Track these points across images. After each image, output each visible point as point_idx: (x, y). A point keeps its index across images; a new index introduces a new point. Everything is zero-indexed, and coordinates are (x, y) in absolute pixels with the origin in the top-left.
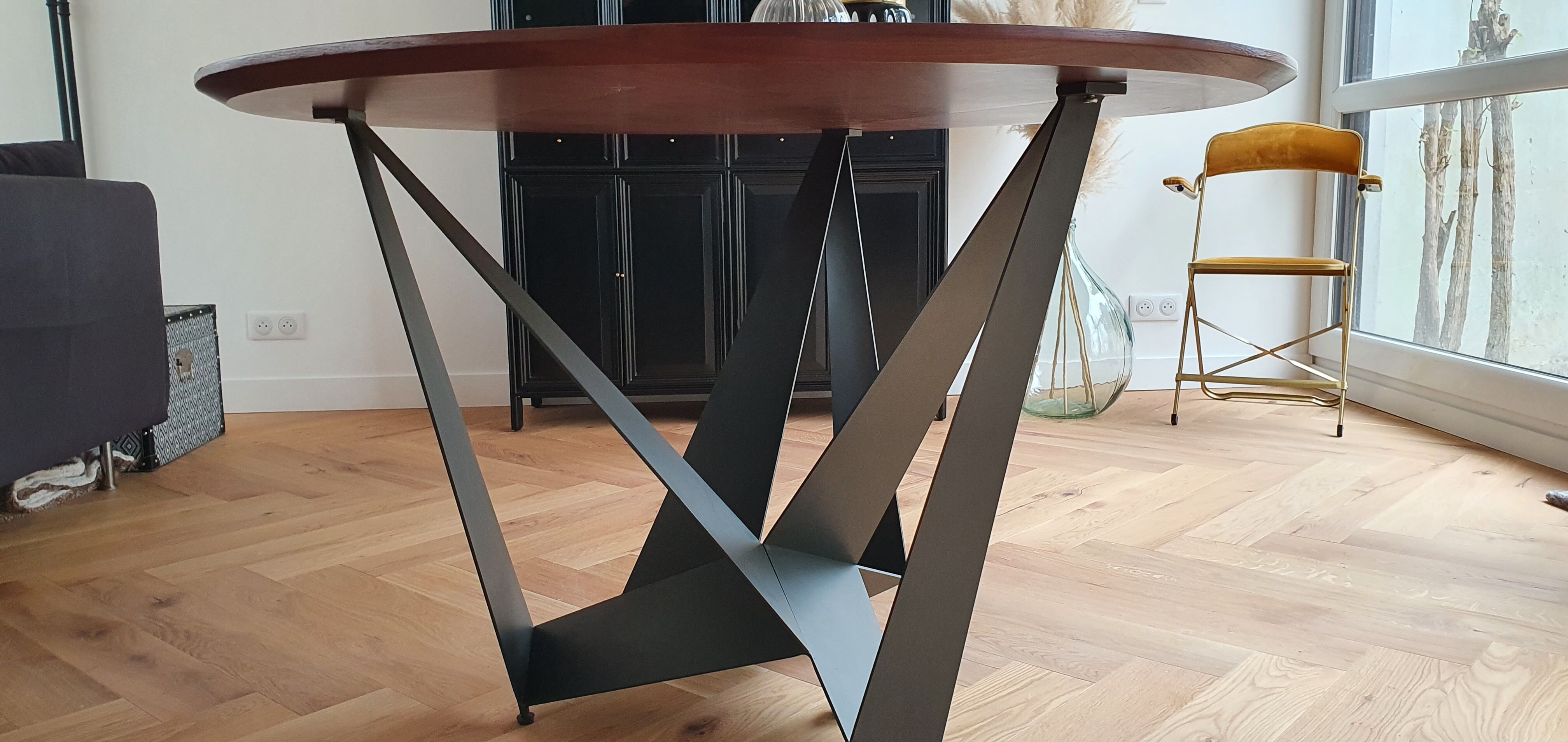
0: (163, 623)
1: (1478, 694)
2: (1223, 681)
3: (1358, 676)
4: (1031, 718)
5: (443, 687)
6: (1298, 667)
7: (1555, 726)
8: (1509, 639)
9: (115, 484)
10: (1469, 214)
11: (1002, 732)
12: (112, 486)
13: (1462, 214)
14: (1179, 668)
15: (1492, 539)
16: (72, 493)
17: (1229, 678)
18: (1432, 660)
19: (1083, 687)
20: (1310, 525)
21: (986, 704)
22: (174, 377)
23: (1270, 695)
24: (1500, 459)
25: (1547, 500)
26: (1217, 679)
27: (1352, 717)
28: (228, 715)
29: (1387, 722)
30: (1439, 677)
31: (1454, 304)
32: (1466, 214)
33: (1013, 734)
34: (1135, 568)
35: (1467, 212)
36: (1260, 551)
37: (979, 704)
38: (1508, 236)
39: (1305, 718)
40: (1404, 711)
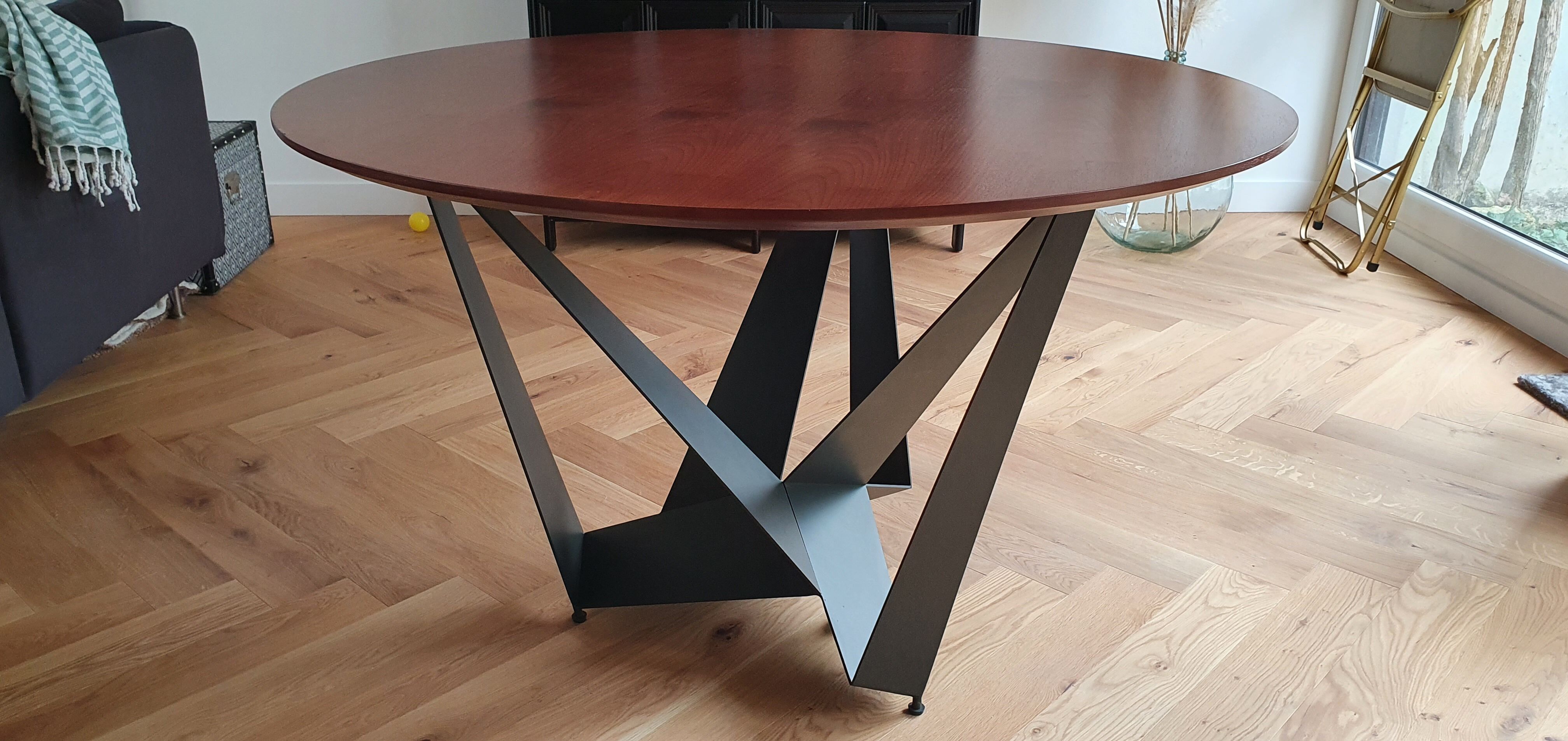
0: (255, 492)
1: (1399, 621)
2: (1180, 597)
3: (1299, 597)
4: (1009, 633)
5: (507, 577)
6: (1247, 584)
7: (1457, 660)
8: (1442, 557)
9: (184, 313)
10: (1510, 45)
11: (982, 647)
12: (181, 315)
13: (1503, 45)
14: (1144, 581)
15: (1454, 431)
16: (147, 324)
17: (1185, 595)
18: (1367, 581)
19: (1057, 599)
20: (1290, 406)
21: (971, 615)
22: (226, 201)
23: (1218, 616)
24: (1486, 324)
25: (1517, 382)
26: (1175, 595)
27: (1285, 644)
28: (326, 603)
29: (1314, 650)
30: (1369, 600)
31: (1479, 138)
32: (1507, 45)
33: (992, 650)
34: (1119, 456)
35: (1509, 43)
36: (1237, 439)
37: (965, 615)
38: (1546, 69)
39: (1244, 643)
40: (1331, 638)
